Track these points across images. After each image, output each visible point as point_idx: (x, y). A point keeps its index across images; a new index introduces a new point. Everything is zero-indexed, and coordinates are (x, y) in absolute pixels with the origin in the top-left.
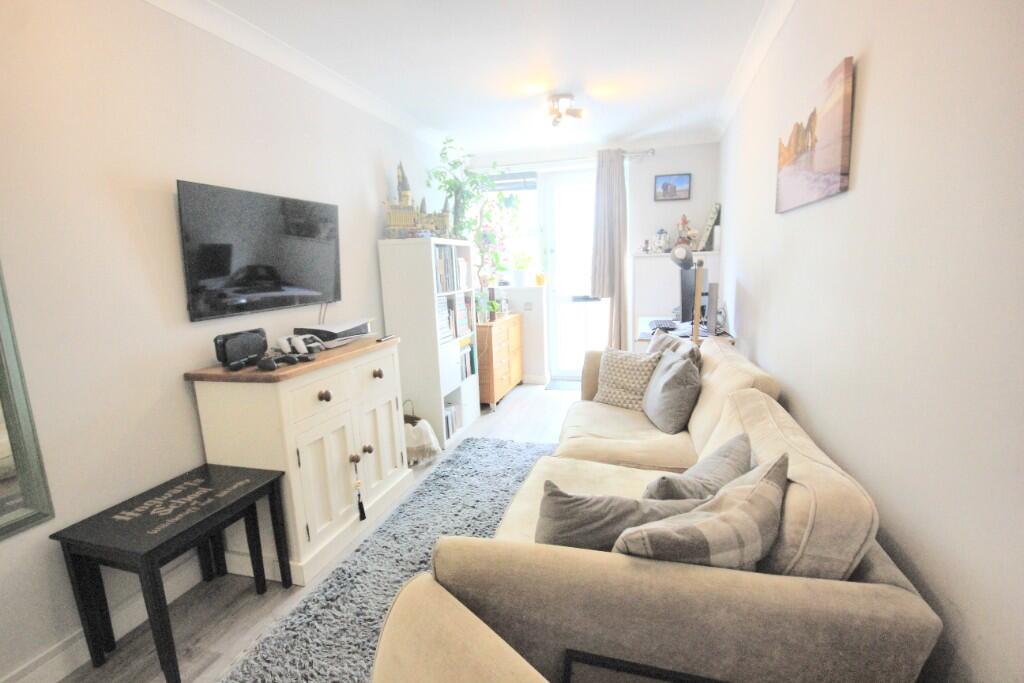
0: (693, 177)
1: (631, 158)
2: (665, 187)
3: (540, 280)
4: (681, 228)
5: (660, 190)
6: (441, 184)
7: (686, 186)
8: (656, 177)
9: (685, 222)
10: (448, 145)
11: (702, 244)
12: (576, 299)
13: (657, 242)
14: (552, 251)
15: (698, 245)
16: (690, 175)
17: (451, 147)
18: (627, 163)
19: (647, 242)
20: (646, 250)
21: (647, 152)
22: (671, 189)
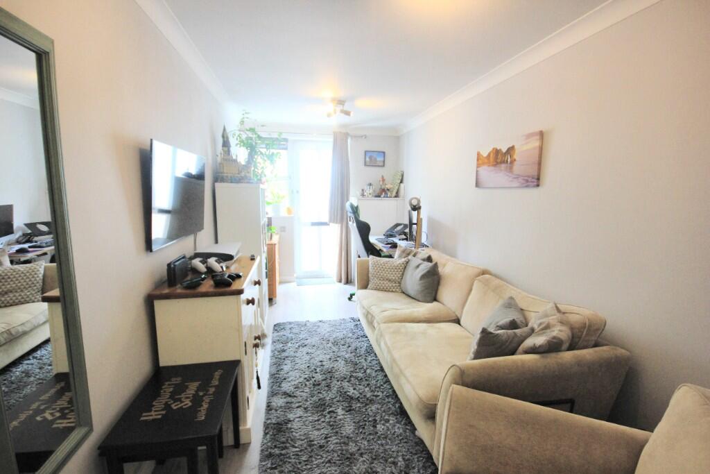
0: (386, 154)
1: (352, 139)
2: (370, 158)
3: (289, 211)
4: (381, 183)
5: (368, 159)
6: (237, 142)
7: (382, 159)
8: (366, 152)
9: (383, 180)
10: (246, 116)
11: (394, 194)
12: (314, 224)
13: (369, 191)
14: (298, 192)
15: (392, 194)
16: (384, 153)
17: (247, 118)
18: (349, 141)
19: (363, 190)
20: (363, 195)
21: (362, 137)
22: (374, 159)
